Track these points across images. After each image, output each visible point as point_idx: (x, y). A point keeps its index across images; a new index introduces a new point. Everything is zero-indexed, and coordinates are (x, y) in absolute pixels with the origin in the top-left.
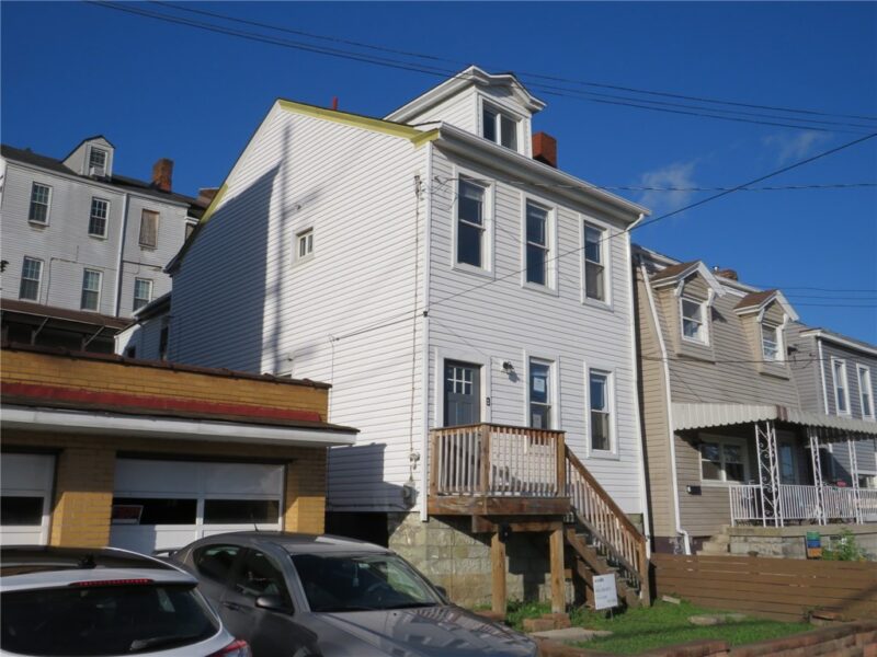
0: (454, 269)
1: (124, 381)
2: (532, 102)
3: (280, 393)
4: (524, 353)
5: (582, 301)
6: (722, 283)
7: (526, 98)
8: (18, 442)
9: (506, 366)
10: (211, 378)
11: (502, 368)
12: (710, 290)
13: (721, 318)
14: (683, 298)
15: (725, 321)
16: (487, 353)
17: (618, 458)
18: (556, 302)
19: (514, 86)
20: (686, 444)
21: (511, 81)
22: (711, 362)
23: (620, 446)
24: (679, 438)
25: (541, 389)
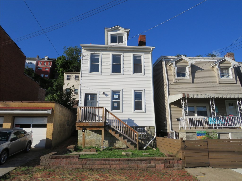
0: (89, 74)
1: (14, 105)
2: (125, 30)
3: (43, 104)
4: (110, 89)
5: (132, 74)
6: (190, 59)
7: (123, 29)
8: (2, 115)
9: (104, 93)
10: (29, 103)
11: (102, 94)
12: (189, 63)
13: (201, 69)
14: (177, 67)
15: (204, 70)
16: (99, 91)
17: (145, 112)
18: (122, 76)
19: (119, 28)
20: (177, 107)
21: (118, 27)
22: (191, 83)
23: (146, 109)
24: (173, 105)
25: (117, 97)
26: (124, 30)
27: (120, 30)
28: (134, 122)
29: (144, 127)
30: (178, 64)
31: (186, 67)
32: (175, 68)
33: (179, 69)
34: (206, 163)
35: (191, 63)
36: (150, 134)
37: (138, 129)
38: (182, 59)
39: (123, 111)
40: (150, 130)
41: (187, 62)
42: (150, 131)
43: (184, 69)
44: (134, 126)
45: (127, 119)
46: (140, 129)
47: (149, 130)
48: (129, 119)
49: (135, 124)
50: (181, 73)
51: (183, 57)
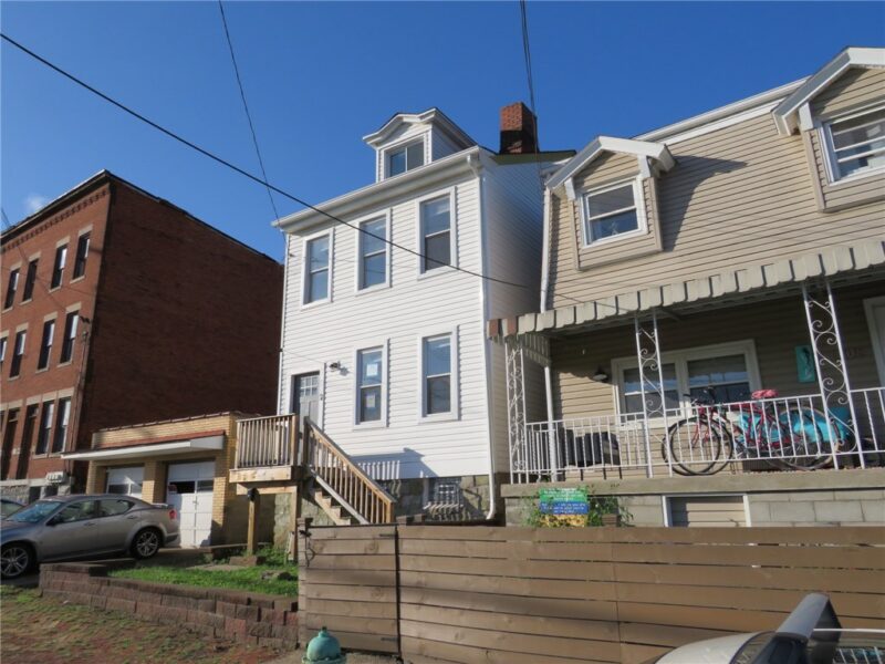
0: (301, 311)
3: (209, 422)
4: (353, 349)
5: (416, 279)
7: (417, 118)
9: (333, 366)
11: (331, 368)
13: (727, 166)
14: (591, 195)
15: (743, 165)
16: (323, 360)
17: (456, 418)
18: (389, 293)
19: (405, 120)
20: (586, 379)
21: (401, 118)
22: (657, 253)
23: (463, 405)
24: (570, 375)
25: (376, 373)
26: (419, 120)
27: (410, 124)
28: (423, 459)
29: (459, 478)
30: (589, 181)
31: (633, 183)
32: (580, 202)
33: (598, 203)
34: (383, 639)
35: (648, 157)
36: (477, 507)
37: (440, 489)
38: (605, 155)
39: (391, 420)
40: (475, 491)
41: (631, 159)
42: (477, 495)
43: (626, 196)
44: (421, 476)
45: (399, 449)
46: (445, 489)
47: (471, 492)
48: (406, 450)
49: (427, 470)
50: (612, 217)
51: (607, 143)
